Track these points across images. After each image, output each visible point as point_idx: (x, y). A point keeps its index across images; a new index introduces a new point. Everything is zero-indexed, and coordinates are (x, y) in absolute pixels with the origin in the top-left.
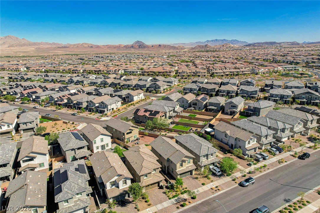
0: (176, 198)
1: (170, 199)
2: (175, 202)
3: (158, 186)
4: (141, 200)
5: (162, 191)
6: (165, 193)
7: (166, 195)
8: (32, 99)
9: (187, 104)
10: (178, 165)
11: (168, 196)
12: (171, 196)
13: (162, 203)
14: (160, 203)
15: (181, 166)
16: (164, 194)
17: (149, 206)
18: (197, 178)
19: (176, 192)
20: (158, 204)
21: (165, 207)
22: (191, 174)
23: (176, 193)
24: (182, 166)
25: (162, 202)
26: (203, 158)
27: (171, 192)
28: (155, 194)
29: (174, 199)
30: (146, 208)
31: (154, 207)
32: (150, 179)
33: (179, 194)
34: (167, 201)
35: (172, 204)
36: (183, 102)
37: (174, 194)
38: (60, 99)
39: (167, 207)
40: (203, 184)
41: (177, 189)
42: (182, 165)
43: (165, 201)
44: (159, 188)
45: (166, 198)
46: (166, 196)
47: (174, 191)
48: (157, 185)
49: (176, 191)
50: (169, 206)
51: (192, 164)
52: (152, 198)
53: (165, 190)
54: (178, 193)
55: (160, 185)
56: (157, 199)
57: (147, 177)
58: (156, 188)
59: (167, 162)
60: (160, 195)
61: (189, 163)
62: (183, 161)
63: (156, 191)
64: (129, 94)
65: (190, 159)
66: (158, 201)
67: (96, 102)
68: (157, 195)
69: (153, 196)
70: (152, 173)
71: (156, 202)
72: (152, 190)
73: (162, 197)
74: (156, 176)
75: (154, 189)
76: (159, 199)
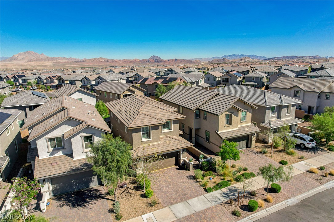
0: (224, 190)
2: (225, 200)
3: (177, 163)
4: (130, 191)
5: (185, 173)
6: (193, 178)
7: (197, 182)
8: (18, 84)
9: (214, 81)
10: (222, 119)
11: (203, 186)
12: (210, 186)
13: (190, 201)
14: (181, 201)
15: (227, 123)
16: (193, 181)
17: (150, 208)
18: (263, 153)
19: (222, 178)
20: (177, 202)
21: (197, 211)
22: (248, 146)
24: (230, 124)
25: (188, 198)
26: (272, 115)
27: (208, 177)
28: (170, 180)
29: (219, 191)
30: (143, 213)
31: (166, 209)
32: (156, 143)
33: (230, 181)
34: (202, 196)
35: (215, 204)
36: (209, 80)
37: (218, 180)
38: (50, 79)
39: (203, 212)
40: (283, 163)
41: (222, 170)
42: (229, 122)
43: (196, 196)
44: (177, 169)
45: (198, 188)
46: (198, 184)
47: (216, 175)
48: (174, 162)
49: (222, 175)
50: (208, 209)
51: (250, 124)
52: (160, 188)
53: (192, 172)
54: (227, 178)
55: (182, 161)
56: (174, 191)
57: (148, 136)
58: (170, 168)
59: (195, 118)
60: (181, 183)
61: (245, 120)
62: (233, 112)
63: (173, 174)
64: (137, 75)
65: (247, 110)
66: (177, 196)
67: (92, 79)
68: (175, 183)
69: (162, 185)
70: (163, 132)
71: (172, 197)
72: (162, 171)
73: (187, 187)
74: (171, 139)
75: (167, 170)
76: (178, 190)
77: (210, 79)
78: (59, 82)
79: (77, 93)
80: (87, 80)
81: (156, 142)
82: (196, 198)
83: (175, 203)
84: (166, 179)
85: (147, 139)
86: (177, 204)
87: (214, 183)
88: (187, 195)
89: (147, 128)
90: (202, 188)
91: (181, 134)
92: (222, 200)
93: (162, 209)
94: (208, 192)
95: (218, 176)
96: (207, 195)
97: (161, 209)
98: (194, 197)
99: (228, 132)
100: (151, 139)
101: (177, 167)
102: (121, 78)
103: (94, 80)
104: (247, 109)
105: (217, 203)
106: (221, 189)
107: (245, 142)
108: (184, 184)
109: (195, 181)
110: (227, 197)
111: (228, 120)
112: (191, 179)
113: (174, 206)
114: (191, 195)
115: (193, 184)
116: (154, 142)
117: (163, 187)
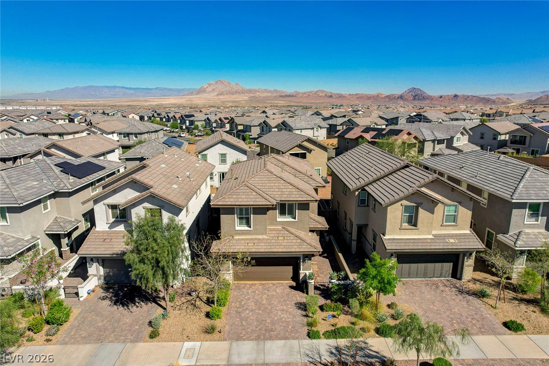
0: (342, 342)
1: (311, 335)
3: (295, 277)
4: (198, 303)
5: (300, 297)
6: (303, 307)
7: (307, 316)
9: (494, 141)
10: (395, 214)
11: (310, 325)
12: (322, 327)
13: (269, 344)
14: (258, 338)
15: (410, 223)
16: (300, 312)
17: (203, 335)
18: (481, 295)
19: (354, 320)
20: (249, 339)
21: (267, 361)
22: (456, 274)
23: (353, 323)
24: (415, 225)
25: (271, 338)
26: (529, 221)
27: (331, 313)
28: (265, 302)
29: (331, 341)
30: (189, 339)
31: (225, 345)
32: (260, 237)
33: (364, 330)
35: (306, 360)
36: (482, 138)
37: (343, 321)
38: (220, 122)
40: (511, 326)
41: (361, 304)
42: (413, 221)
43: (286, 338)
44: (292, 287)
45: (298, 326)
46: (305, 319)
47: (347, 313)
49: (356, 316)
50: (287, 364)
51: (468, 232)
52: (240, 310)
53: (314, 298)
54: (364, 324)
55: (301, 276)
56: (258, 321)
57: (248, 224)
58: (280, 283)
59: (359, 206)
60: (278, 310)
61: (454, 222)
62: (422, 203)
63: (277, 293)
64: (350, 121)
65: (460, 203)
66: (257, 329)
67: (273, 125)
68: (270, 307)
69: (248, 306)
70: (279, 220)
71: (248, 328)
72: (263, 284)
73: (284, 319)
74: (290, 235)
75: (274, 284)
76: (266, 321)
77: (486, 136)
78: (231, 127)
79: (220, 145)
80: (267, 126)
81: (259, 234)
82: (283, 342)
83: (244, 340)
84: (261, 298)
85: (245, 228)
86: (246, 342)
87: (333, 325)
88: (272, 333)
89: (247, 209)
90: (306, 328)
91: (325, 229)
92: (323, 358)
93: (219, 342)
94: (310, 338)
95: (350, 316)
96: (308, 341)
97: (218, 341)
98: (280, 339)
99: (407, 239)
100: (252, 229)
101: (294, 284)
102: (319, 126)
103: (276, 127)
104: (459, 200)
105: (311, 360)
106: (338, 339)
107: (448, 266)
108: (282, 314)
109: (304, 313)
110: (336, 356)
111: (410, 218)
112: (300, 308)
113: (240, 343)
114: (279, 334)
115: (297, 317)
116: (256, 234)
117: (247, 309)
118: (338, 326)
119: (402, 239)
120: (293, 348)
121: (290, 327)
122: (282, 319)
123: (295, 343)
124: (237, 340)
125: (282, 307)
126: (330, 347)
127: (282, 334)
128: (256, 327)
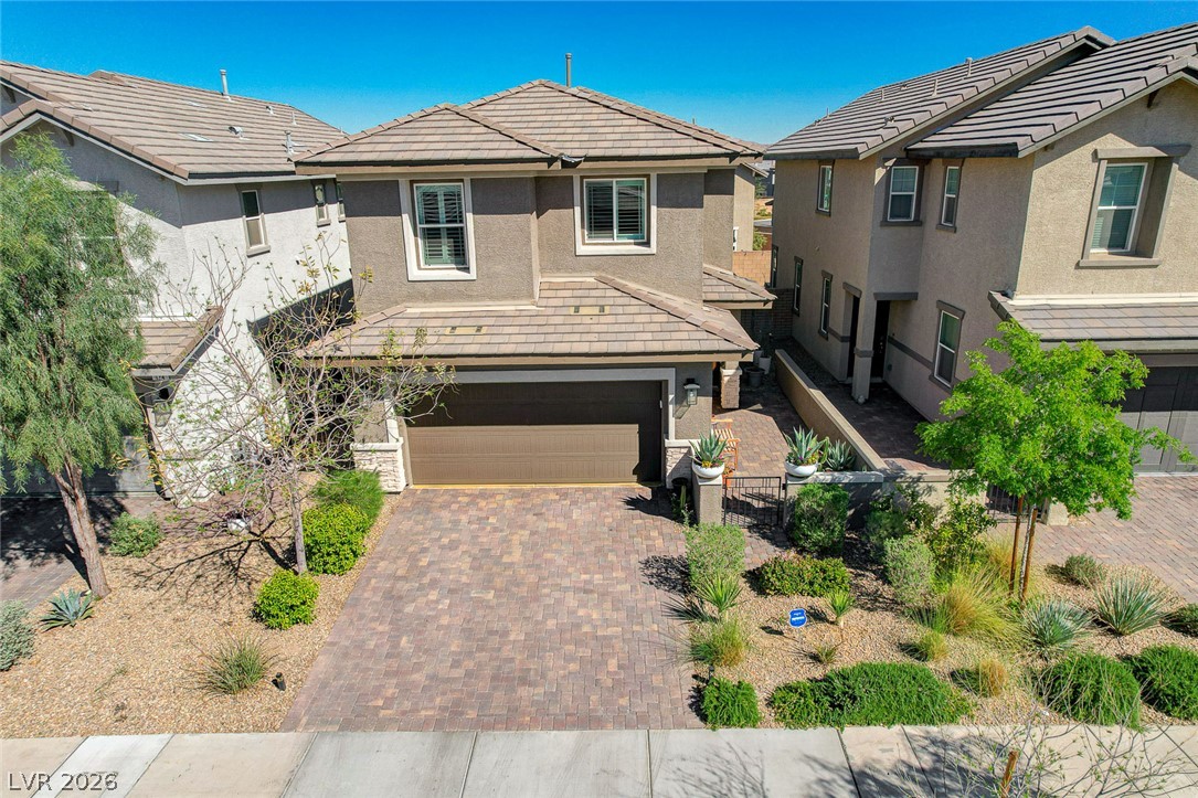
1: (708, 705)
3: (650, 464)
6: (677, 576)
11: (706, 654)
12: (765, 668)
13: (496, 748)
14: (448, 718)
15: (1116, 242)
16: (659, 598)
17: (195, 701)
19: (914, 632)
20: (406, 722)
23: (911, 650)
25: (512, 720)
27: (803, 602)
28: (515, 557)
29: (818, 739)
30: (119, 721)
33: (972, 680)
34: (629, 739)
37: (862, 638)
42: (1130, 238)
43: (586, 721)
44: (635, 503)
45: (651, 662)
46: (684, 629)
47: (872, 602)
48: (633, 459)
49: (924, 615)
54: (953, 653)
55: (672, 462)
56: (468, 633)
57: (457, 256)
58: (590, 490)
59: (885, 223)
60: (566, 589)
62: (1188, 147)
63: (573, 525)
68: (532, 578)
69: (442, 571)
70: (582, 250)
71: (418, 667)
72: (525, 495)
73: (586, 628)
74: (627, 300)
75: (564, 495)
76: (505, 633)
81: (504, 297)
82: (568, 738)
83: (381, 726)
84: (506, 540)
85: (448, 272)
86: (389, 738)
87: (815, 658)
88: (523, 692)
90: (688, 669)
91: (760, 306)
93: (255, 737)
94: (704, 718)
95: (889, 616)
96: (693, 739)
97: (257, 729)
98: (559, 725)
99: (1106, 307)
100: (473, 275)
101: (647, 493)
106: (849, 731)
108: (583, 604)
109: (680, 601)
111: (1122, 220)
112: (662, 580)
113: (357, 740)
114: (553, 697)
115: (647, 618)
116: (492, 298)
117: (434, 583)
118: (843, 662)
119: (1086, 308)
120: (618, 774)
121: (613, 664)
122: (578, 626)
123: (627, 743)
124: (347, 726)
125: (584, 577)
126: (827, 775)
127: (567, 699)
128: (456, 664)
